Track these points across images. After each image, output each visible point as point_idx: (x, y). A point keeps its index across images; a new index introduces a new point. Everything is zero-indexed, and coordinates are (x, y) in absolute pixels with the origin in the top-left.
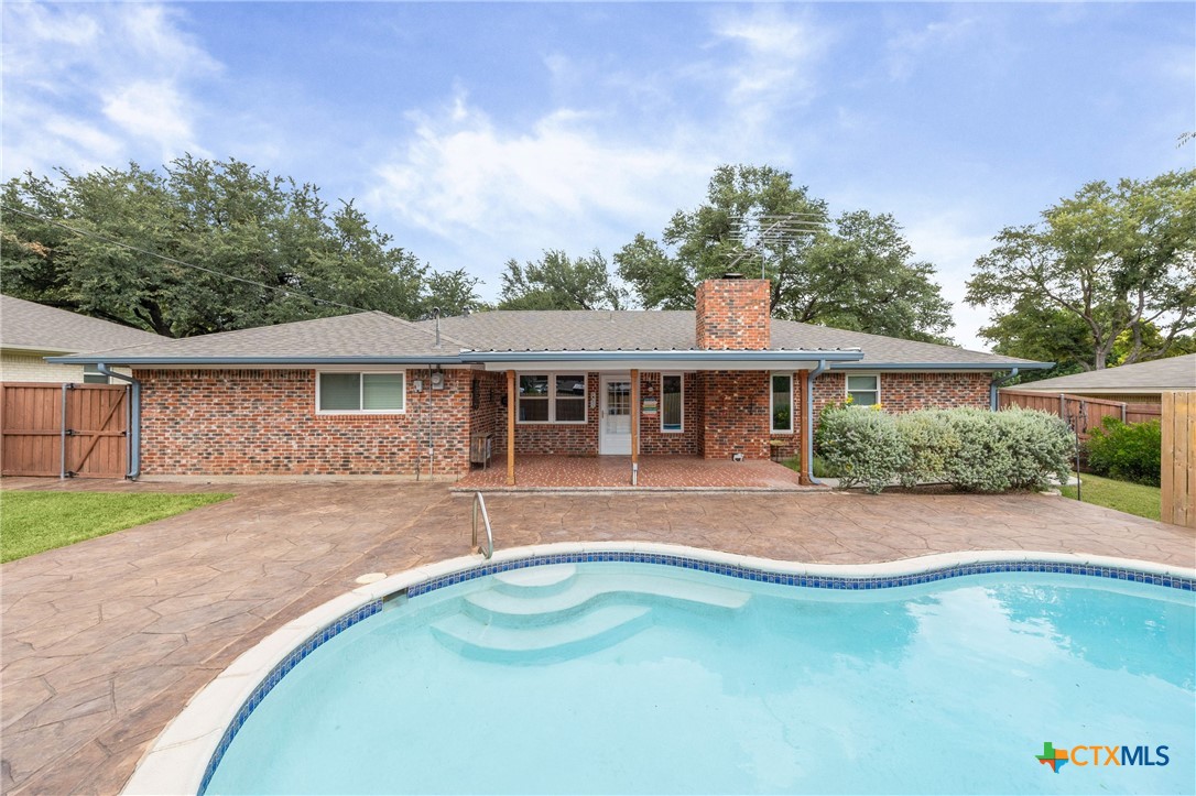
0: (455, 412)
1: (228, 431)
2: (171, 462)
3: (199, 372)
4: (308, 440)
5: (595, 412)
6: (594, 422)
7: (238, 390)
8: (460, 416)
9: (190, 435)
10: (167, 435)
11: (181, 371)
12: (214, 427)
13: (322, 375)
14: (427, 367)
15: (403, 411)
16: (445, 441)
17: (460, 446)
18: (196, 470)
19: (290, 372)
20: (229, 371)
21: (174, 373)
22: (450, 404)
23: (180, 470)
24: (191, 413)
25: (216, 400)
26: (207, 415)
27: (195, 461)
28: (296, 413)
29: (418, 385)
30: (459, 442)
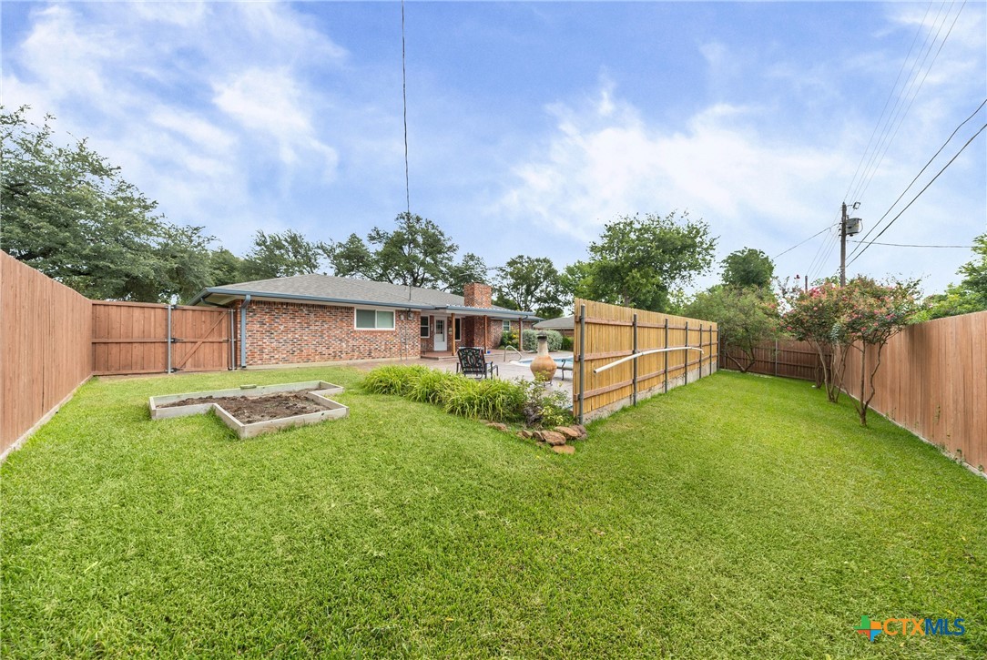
1: (306, 338)
2: (268, 357)
3: (287, 304)
4: (351, 342)
5: (432, 333)
6: (432, 337)
7: (312, 315)
8: (417, 331)
9: (281, 341)
10: (265, 341)
11: (274, 303)
12: (297, 336)
13: (357, 310)
14: (404, 309)
15: (394, 329)
16: (411, 342)
17: (417, 344)
18: (285, 361)
19: (342, 308)
20: (306, 305)
21: (269, 303)
22: (413, 326)
23: (274, 361)
24: (282, 328)
25: (298, 321)
26: (293, 329)
27: (285, 356)
28: (345, 329)
29: (402, 317)
30: (417, 342)
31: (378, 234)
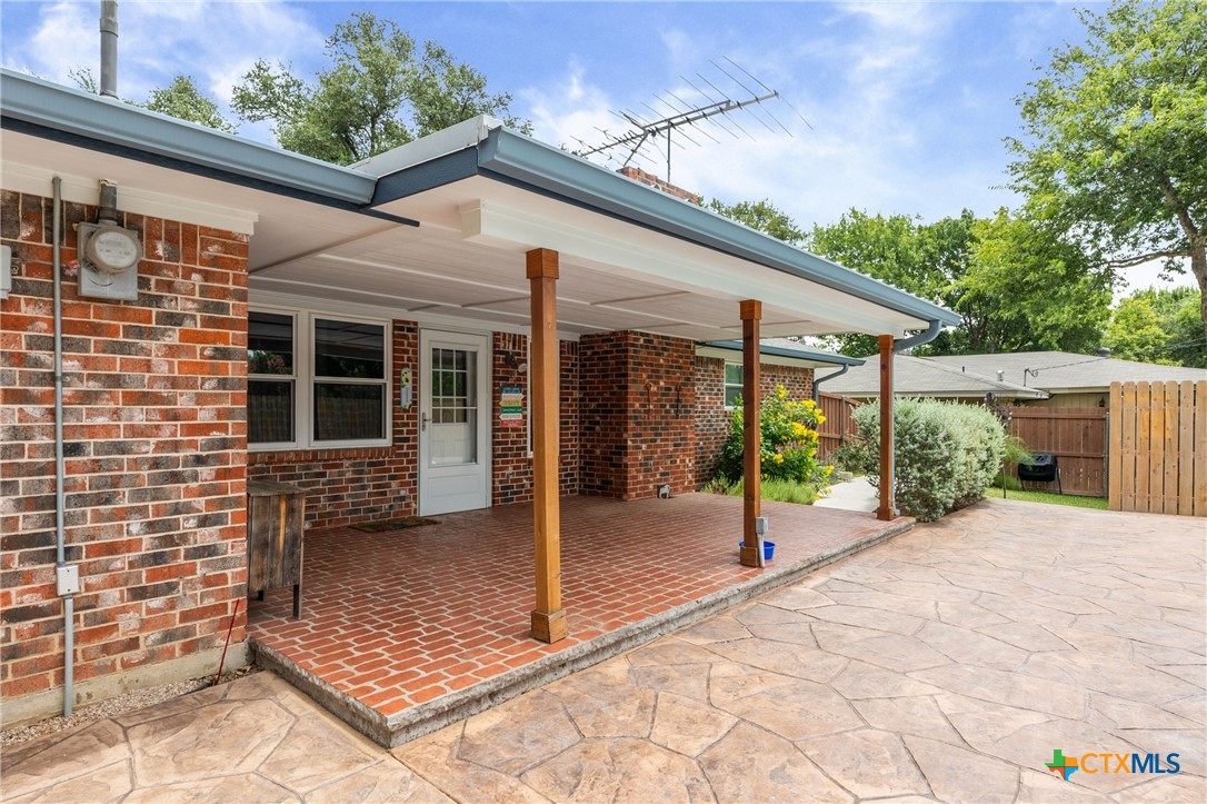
0: (184, 401)
5: (408, 421)
8: (205, 415)
16: (135, 526)
17: (208, 536)
22: (162, 367)
30: (204, 522)
31: (266, 87)
